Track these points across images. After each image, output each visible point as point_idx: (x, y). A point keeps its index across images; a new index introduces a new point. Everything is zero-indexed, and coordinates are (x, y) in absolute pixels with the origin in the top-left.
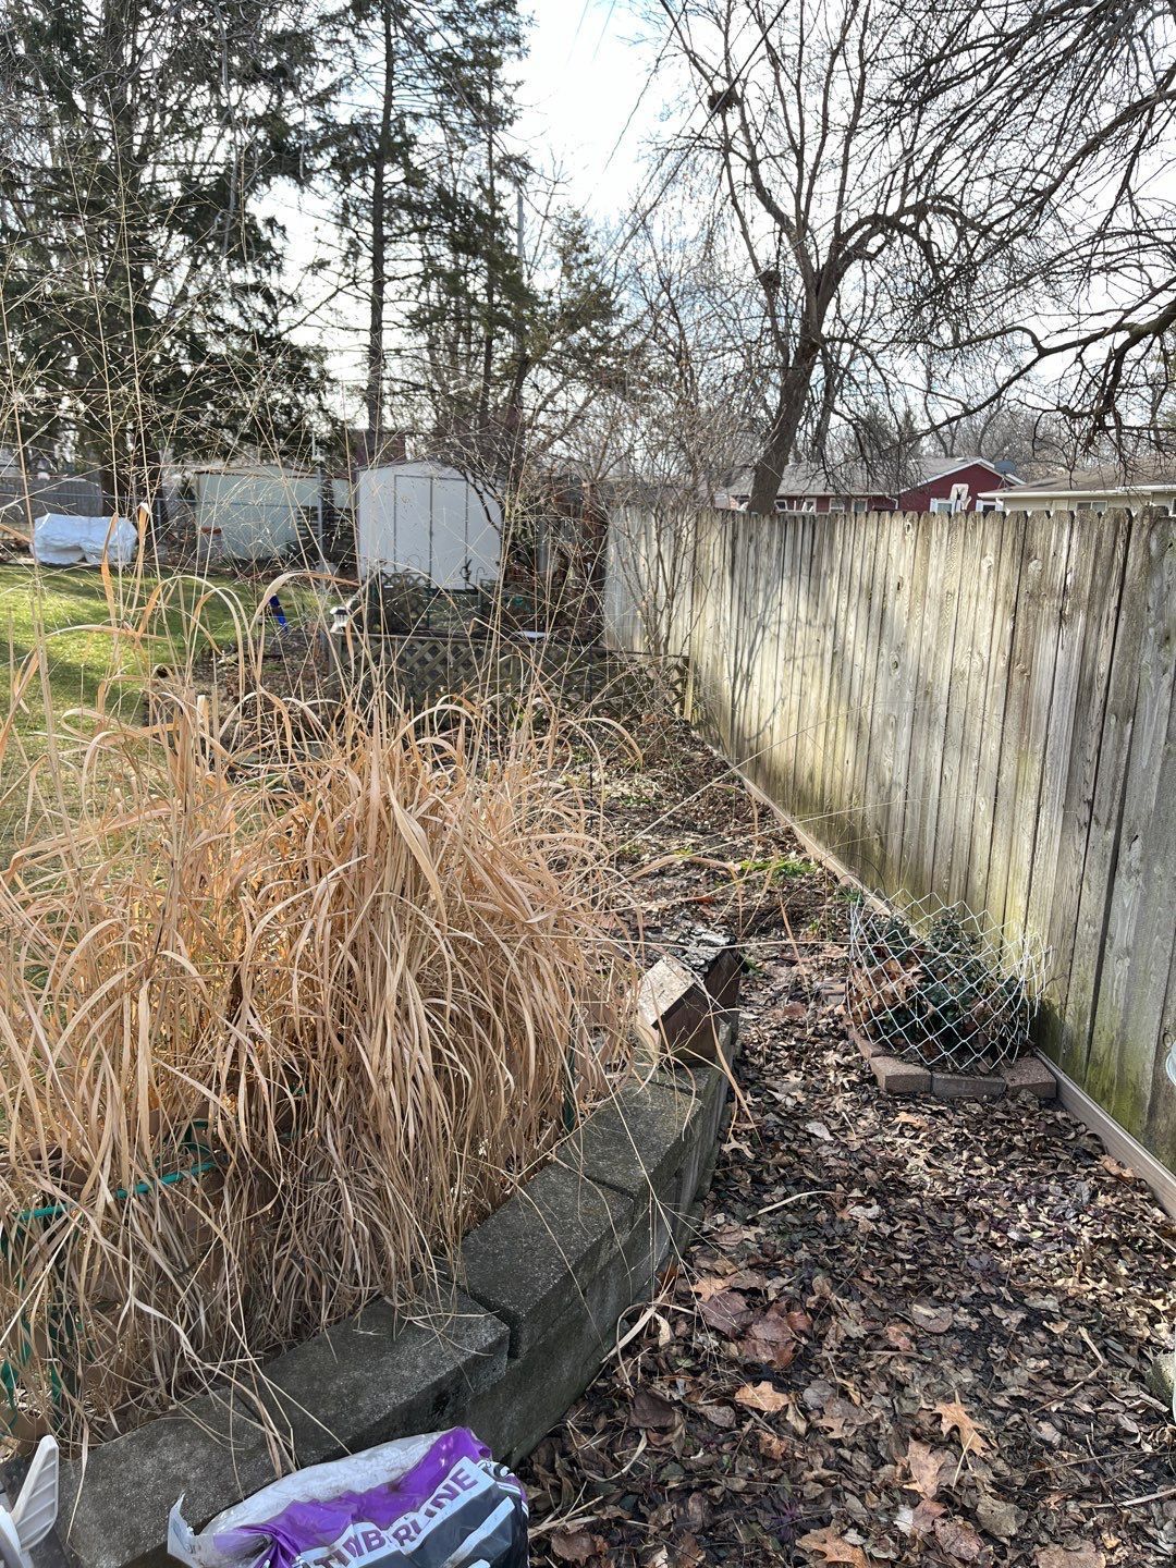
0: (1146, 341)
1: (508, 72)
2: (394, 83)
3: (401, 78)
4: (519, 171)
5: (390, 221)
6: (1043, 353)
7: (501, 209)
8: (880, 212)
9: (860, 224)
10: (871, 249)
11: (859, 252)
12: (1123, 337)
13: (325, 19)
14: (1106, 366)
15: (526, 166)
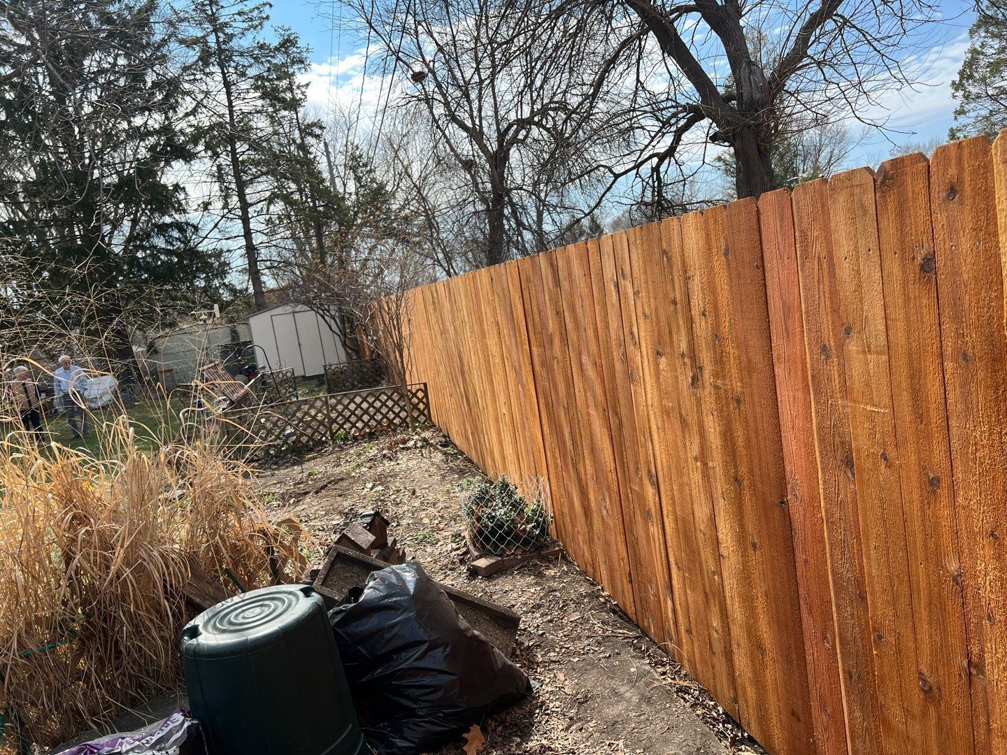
0: (667, 161)
1: (300, 79)
2: (232, 98)
3: (236, 95)
4: (318, 131)
5: (245, 172)
6: (617, 176)
7: (311, 153)
8: (519, 117)
9: (510, 126)
10: (521, 137)
11: (514, 140)
12: (655, 160)
13: (185, 69)
14: (652, 175)
15: (322, 128)
